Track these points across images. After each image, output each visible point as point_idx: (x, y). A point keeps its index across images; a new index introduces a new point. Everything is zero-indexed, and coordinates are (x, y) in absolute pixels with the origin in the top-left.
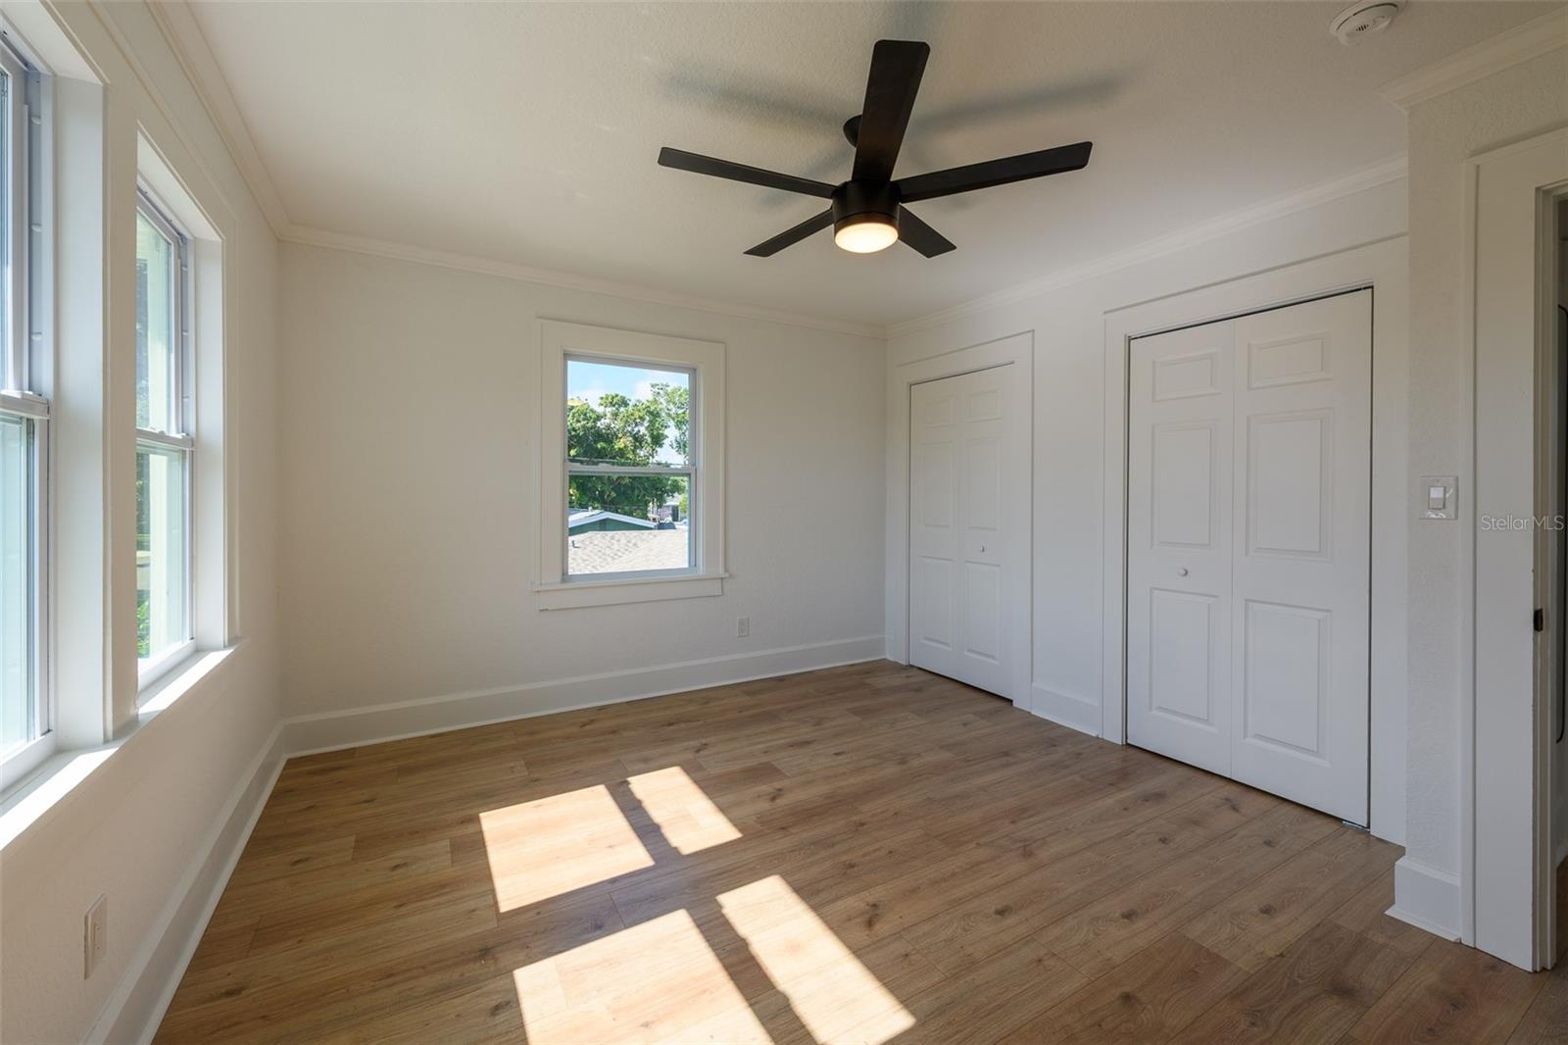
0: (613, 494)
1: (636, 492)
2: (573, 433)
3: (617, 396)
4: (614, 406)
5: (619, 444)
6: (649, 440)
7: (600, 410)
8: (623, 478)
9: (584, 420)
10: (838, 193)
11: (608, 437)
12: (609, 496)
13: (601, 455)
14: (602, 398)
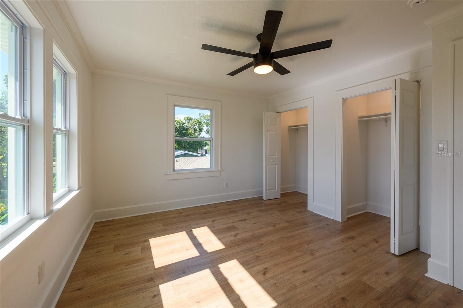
0: (188, 146)
1: (195, 145)
2: (176, 128)
3: (189, 117)
4: (188, 120)
5: (190, 131)
6: (198, 130)
7: (184, 121)
8: (191, 141)
9: (179, 124)
10: (255, 56)
11: (187, 129)
12: (187, 146)
13: (184, 135)
14: (185, 118)
